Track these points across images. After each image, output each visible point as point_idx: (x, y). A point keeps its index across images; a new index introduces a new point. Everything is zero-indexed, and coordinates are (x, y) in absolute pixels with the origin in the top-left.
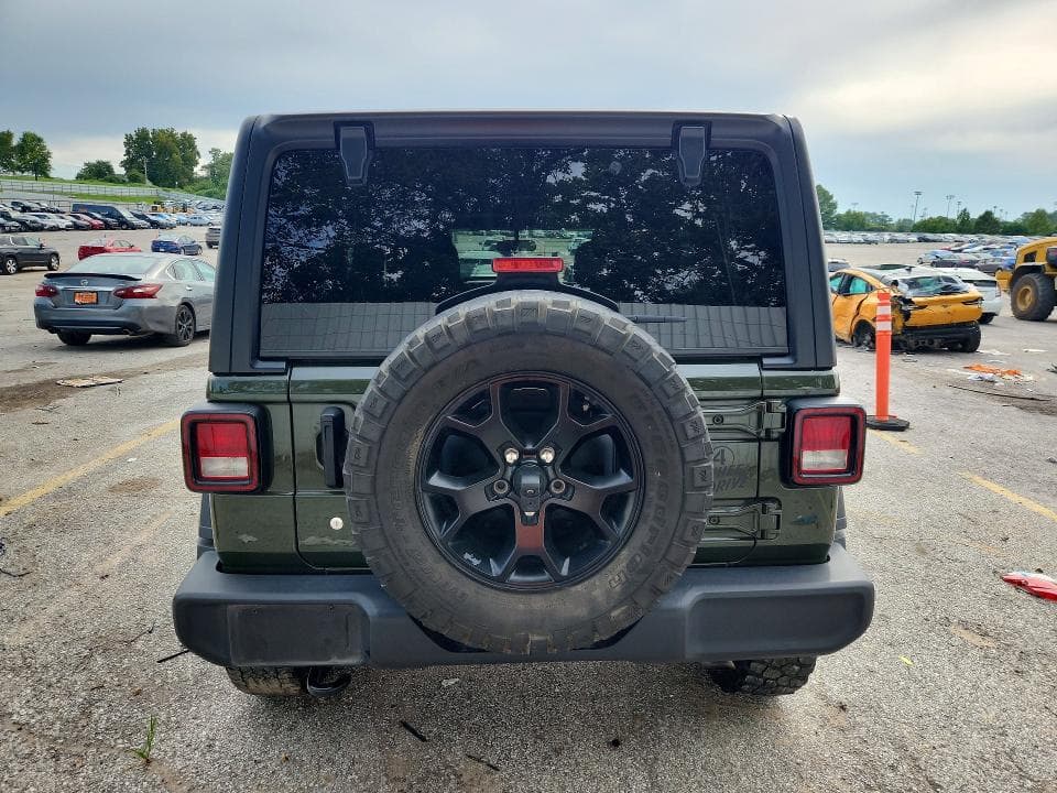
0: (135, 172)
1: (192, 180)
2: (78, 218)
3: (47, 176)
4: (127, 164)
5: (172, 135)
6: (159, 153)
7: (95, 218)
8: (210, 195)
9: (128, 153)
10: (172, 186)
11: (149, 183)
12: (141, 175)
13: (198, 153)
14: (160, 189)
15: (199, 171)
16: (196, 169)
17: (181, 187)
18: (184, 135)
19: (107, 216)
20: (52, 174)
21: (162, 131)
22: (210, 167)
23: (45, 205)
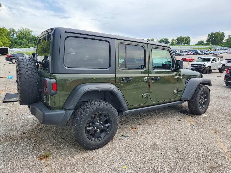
0: (208, 42)
1: (221, 43)
2: (189, 53)
3: (189, 45)
4: (207, 41)
5: (219, 33)
6: (215, 38)
7: (192, 53)
8: (225, 46)
9: (208, 38)
10: (216, 45)
11: (211, 44)
12: (209, 43)
13: (225, 37)
14: (213, 46)
15: (224, 41)
16: (223, 40)
17: (218, 45)
18: (222, 33)
19: (194, 52)
20: (190, 44)
21: (217, 33)
22: (227, 40)
23: (186, 50)
